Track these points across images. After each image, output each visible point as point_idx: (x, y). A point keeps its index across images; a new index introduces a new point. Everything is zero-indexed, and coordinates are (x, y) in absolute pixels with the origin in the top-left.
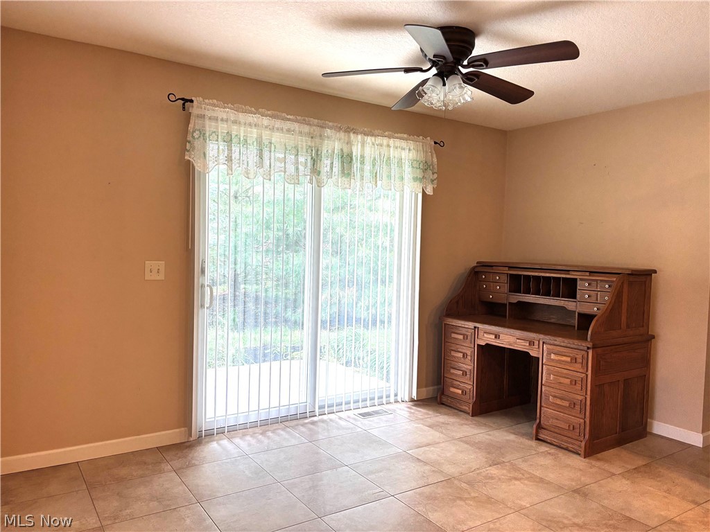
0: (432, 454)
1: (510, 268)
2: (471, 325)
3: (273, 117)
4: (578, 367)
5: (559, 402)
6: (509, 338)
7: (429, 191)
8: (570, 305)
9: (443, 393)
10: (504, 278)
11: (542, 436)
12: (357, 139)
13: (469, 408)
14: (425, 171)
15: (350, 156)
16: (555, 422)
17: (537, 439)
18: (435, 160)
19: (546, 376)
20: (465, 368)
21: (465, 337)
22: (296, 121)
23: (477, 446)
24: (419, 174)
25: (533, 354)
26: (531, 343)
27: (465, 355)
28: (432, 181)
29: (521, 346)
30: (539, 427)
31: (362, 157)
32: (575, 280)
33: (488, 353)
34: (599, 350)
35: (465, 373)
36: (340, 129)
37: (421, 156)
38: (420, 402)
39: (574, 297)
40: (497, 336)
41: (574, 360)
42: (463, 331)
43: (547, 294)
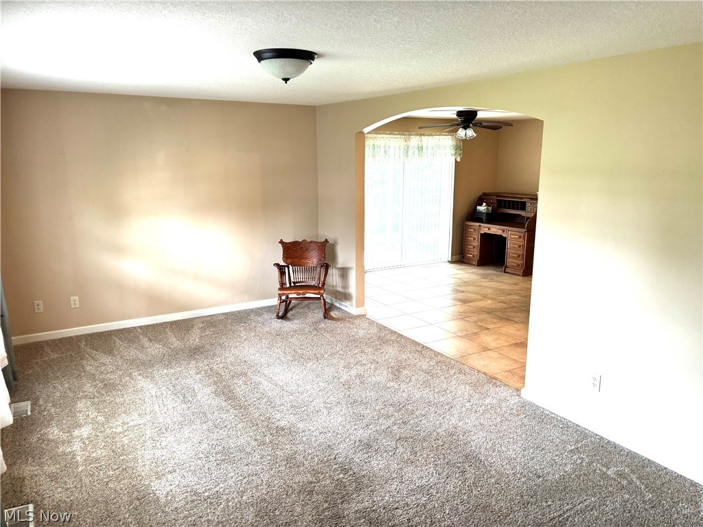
0: (459, 276)
1: (498, 196)
2: (478, 224)
3: (390, 134)
4: (521, 240)
5: (513, 255)
6: (495, 230)
7: (458, 160)
8: (523, 213)
9: (464, 258)
10: (495, 201)
11: (507, 271)
12: (425, 138)
13: (476, 263)
14: (456, 150)
15: (422, 147)
16: (512, 264)
17: (505, 272)
18: (461, 144)
19: (509, 245)
20: (474, 244)
21: (475, 230)
22: (399, 135)
23: (479, 274)
24: (453, 152)
25: (504, 236)
26: (504, 231)
27: (474, 239)
28: (460, 154)
29: (499, 233)
30: (506, 267)
31: (427, 147)
32: (525, 202)
33: (485, 237)
34: (530, 233)
35: (474, 247)
36: (418, 135)
37: (454, 144)
38: (452, 262)
39: (525, 210)
40: (489, 229)
41: (520, 237)
42: (474, 227)
43: (513, 209)
